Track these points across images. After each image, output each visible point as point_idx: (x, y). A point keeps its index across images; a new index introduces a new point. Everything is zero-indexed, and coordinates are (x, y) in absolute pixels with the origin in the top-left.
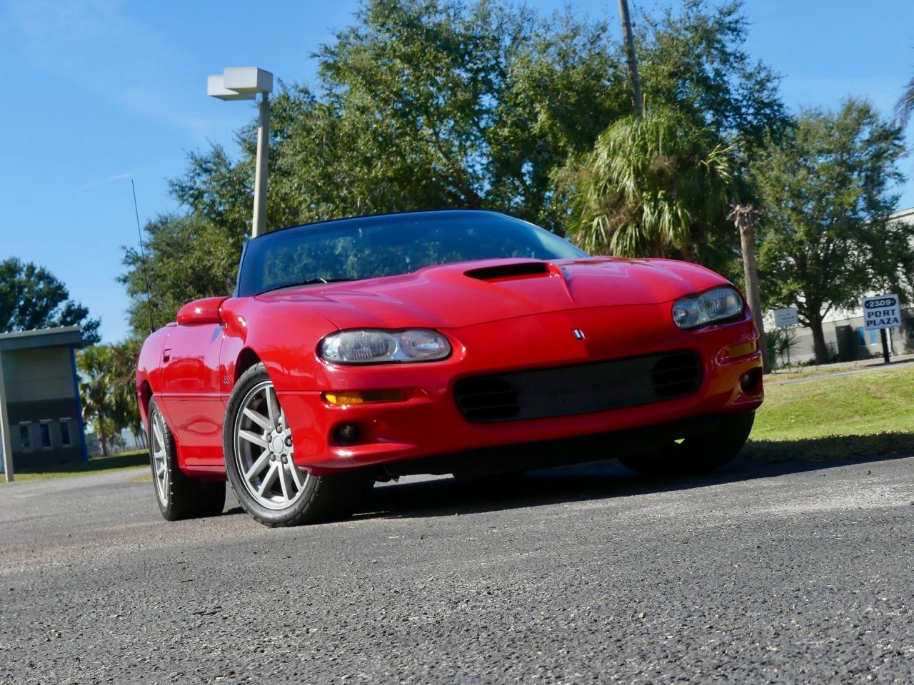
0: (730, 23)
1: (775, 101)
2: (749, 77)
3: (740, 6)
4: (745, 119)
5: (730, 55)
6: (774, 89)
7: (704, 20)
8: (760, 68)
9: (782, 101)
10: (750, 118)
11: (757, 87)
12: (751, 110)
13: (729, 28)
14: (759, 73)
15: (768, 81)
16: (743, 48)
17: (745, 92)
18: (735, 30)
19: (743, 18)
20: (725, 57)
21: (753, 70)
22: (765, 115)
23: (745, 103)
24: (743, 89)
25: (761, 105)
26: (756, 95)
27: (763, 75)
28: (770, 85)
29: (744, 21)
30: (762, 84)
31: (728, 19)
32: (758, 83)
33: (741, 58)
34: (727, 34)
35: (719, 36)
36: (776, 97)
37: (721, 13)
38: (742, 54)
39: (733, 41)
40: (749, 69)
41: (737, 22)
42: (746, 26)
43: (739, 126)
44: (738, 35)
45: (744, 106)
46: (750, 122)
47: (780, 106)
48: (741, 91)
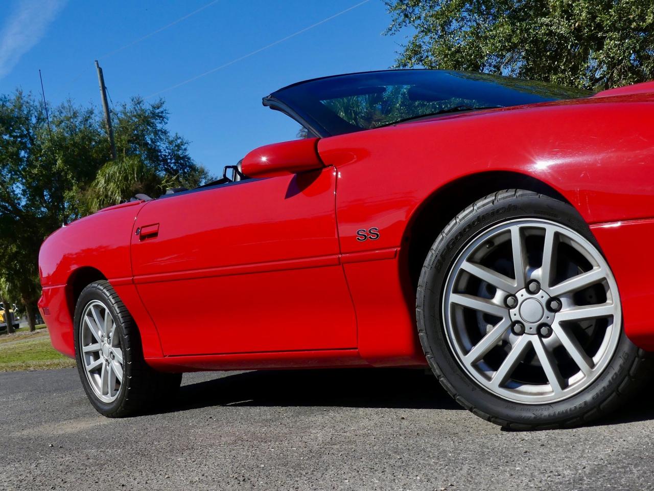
0: (159, 113)
1: (186, 156)
2: (171, 143)
3: (163, 103)
4: (170, 166)
5: (159, 131)
6: (185, 149)
7: (144, 111)
8: (177, 138)
9: (190, 156)
10: (172, 165)
11: (177, 148)
12: (173, 161)
13: (158, 116)
14: (176, 140)
15: (182, 145)
16: (166, 127)
17: (170, 151)
18: (161, 117)
19: (165, 110)
20: (156, 133)
21: (172, 139)
22: (181, 164)
23: (169, 157)
24: (168, 149)
25: (178, 158)
26: (176, 152)
27: (179, 141)
28: (183, 147)
29: (166, 112)
30: (179, 146)
31: (157, 111)
32: (176, 146)
33: (165, 133)
34: (156, 119)
35: (153, 121)
36: (187, 154)
37: (154, 107)
38: (166, 131)
39: (160, 123)
40: (171, 139)
41: (162, 112)
42: (167, 115)
43: (166, 170)
44: (163, 120)
45: (169, 159)
46: (172, 168)
47: (189, 159)
48: (167, 151)
